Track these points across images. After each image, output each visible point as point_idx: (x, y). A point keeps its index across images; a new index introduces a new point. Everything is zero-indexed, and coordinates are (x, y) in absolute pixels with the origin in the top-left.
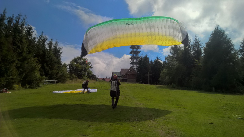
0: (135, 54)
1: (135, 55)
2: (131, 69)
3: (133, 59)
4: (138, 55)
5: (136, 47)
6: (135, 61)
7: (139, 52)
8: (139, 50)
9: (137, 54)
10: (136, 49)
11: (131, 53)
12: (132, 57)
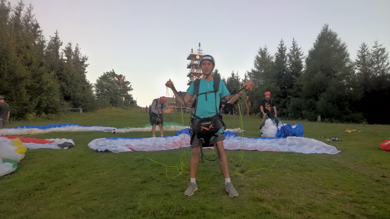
0: (196, 68)
1: (195, 71)
10: (197, 60)
11: (189, 67)
12: (191, 73)
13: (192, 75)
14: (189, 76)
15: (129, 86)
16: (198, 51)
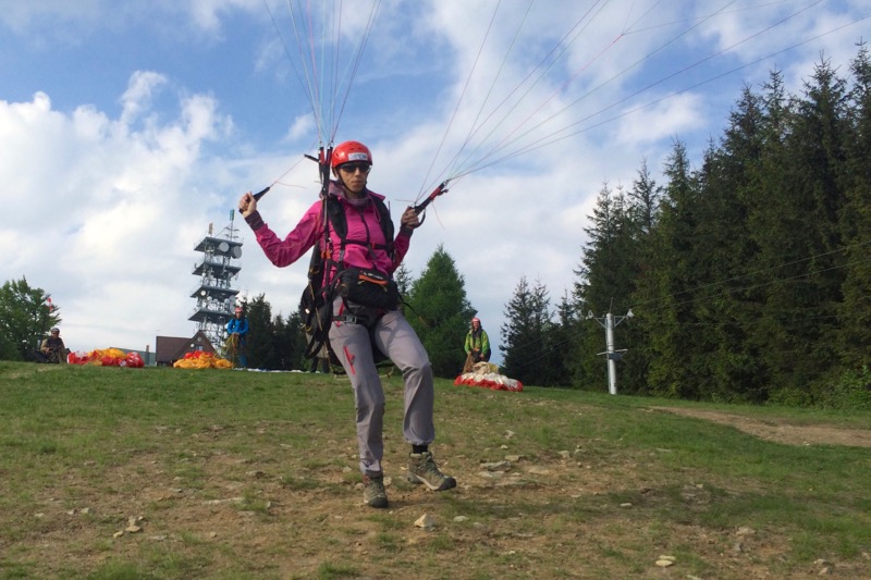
0: (217, 276)
1: (213, 283)
2: (199, 339)
3: (205, 297)
4: (229, 285)
5: (224, 248)
6: (213, 307)
7: (235, 271)
8: (233, 263)
9: (222, 278)
10: (222, 253)
11: (198, 271)
12: (202, 289)
13: (203, 294)
14: (197, 295)
16: (227, 232)
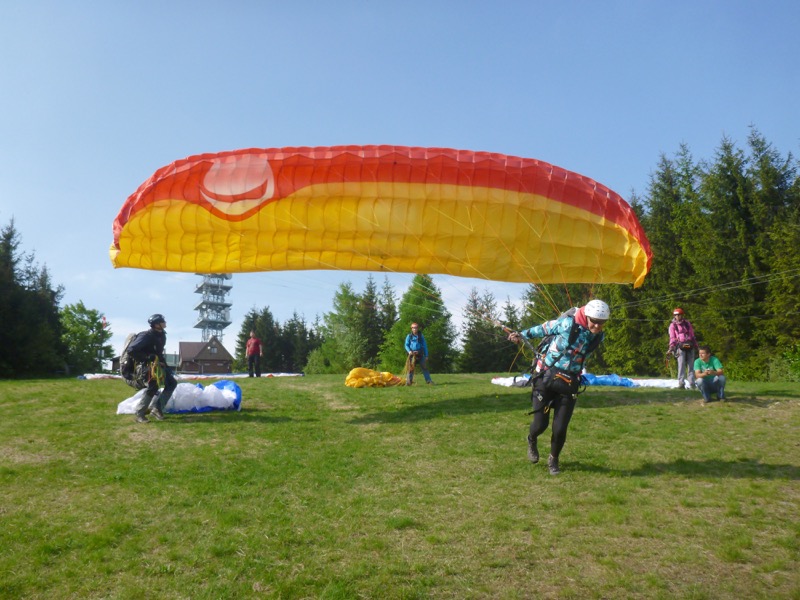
0: (214, 293)
1: (212, 298)
2: (214, 343)
3: (206, 310)
6: (212, 317)
7: (228, 289)
9: (218, 294)
11: (199, 290)
12: (204, 303)
13: (204, 307)
14: (199, 308)
15: (106, 329)
